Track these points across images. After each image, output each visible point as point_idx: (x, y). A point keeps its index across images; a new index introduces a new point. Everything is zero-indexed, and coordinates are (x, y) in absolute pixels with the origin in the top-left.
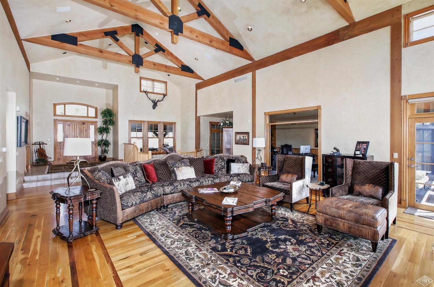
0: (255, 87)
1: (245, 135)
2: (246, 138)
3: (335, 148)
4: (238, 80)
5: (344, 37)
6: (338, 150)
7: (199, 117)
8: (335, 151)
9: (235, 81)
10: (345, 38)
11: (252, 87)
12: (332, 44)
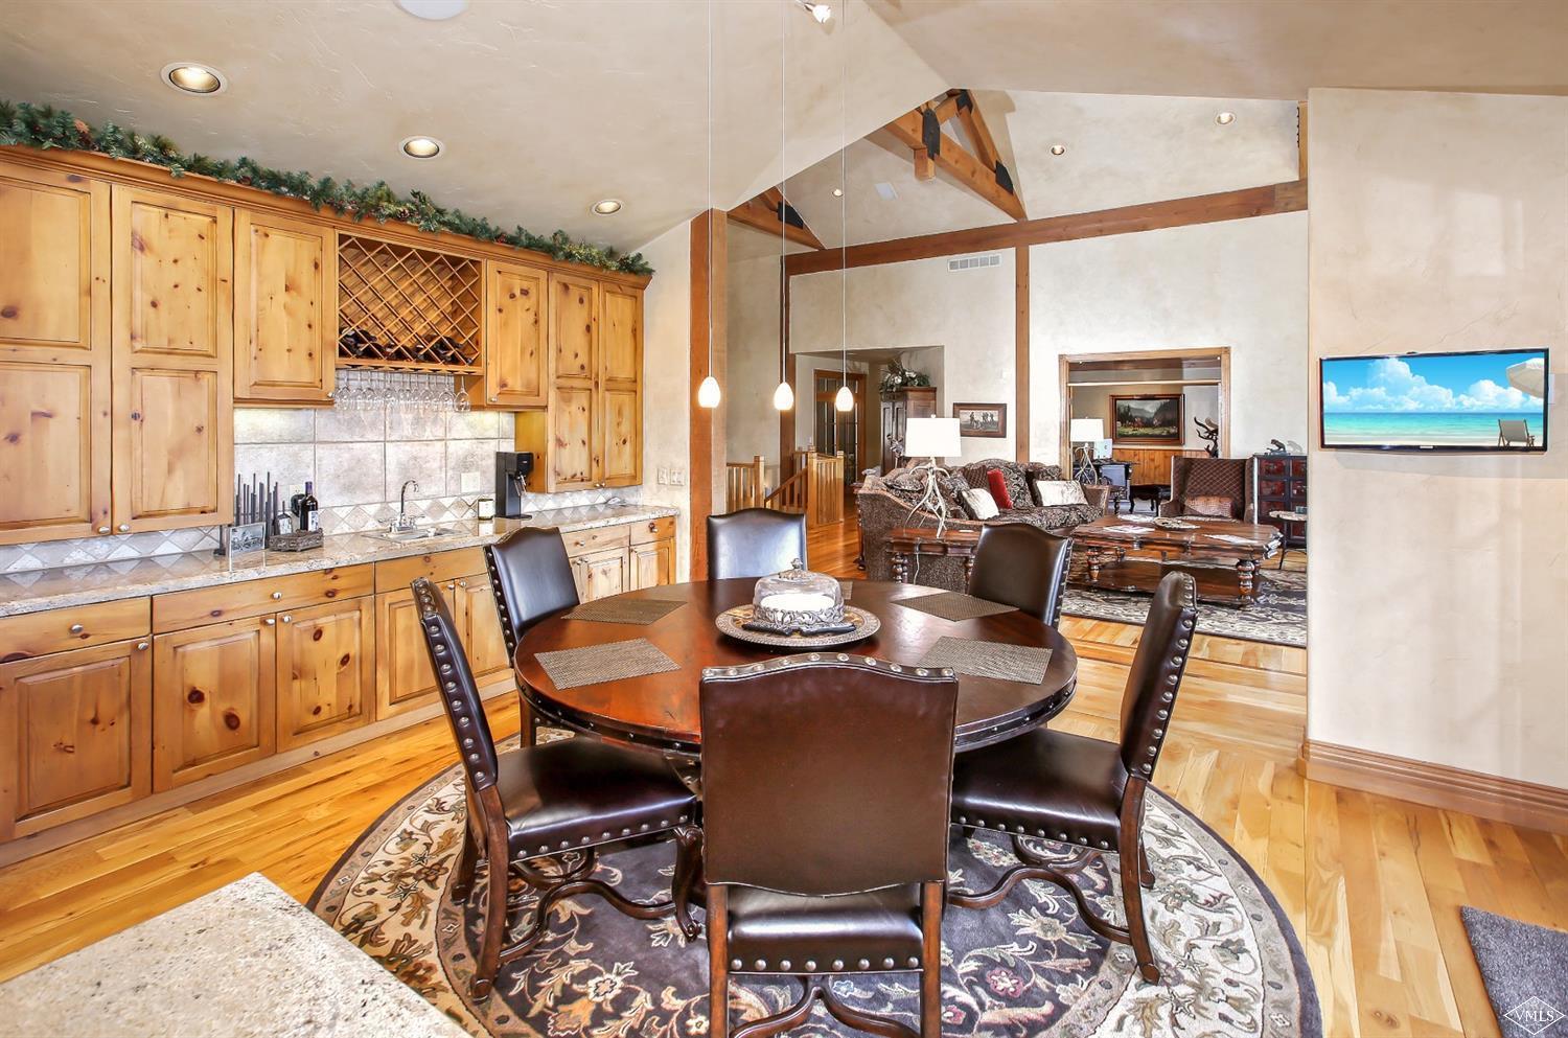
0: (1027, 287)
1: (989, 412)
2: (996, 419)
3: (1274, 442)
4: (964, 264)
5: (1287, 204)
6: (1281, 446)
7: (794, 356)
8: (1275, 448)
9: (953, 265)
10: (1290, 207)
11: (1017, 286)
12: (1258, 214)
